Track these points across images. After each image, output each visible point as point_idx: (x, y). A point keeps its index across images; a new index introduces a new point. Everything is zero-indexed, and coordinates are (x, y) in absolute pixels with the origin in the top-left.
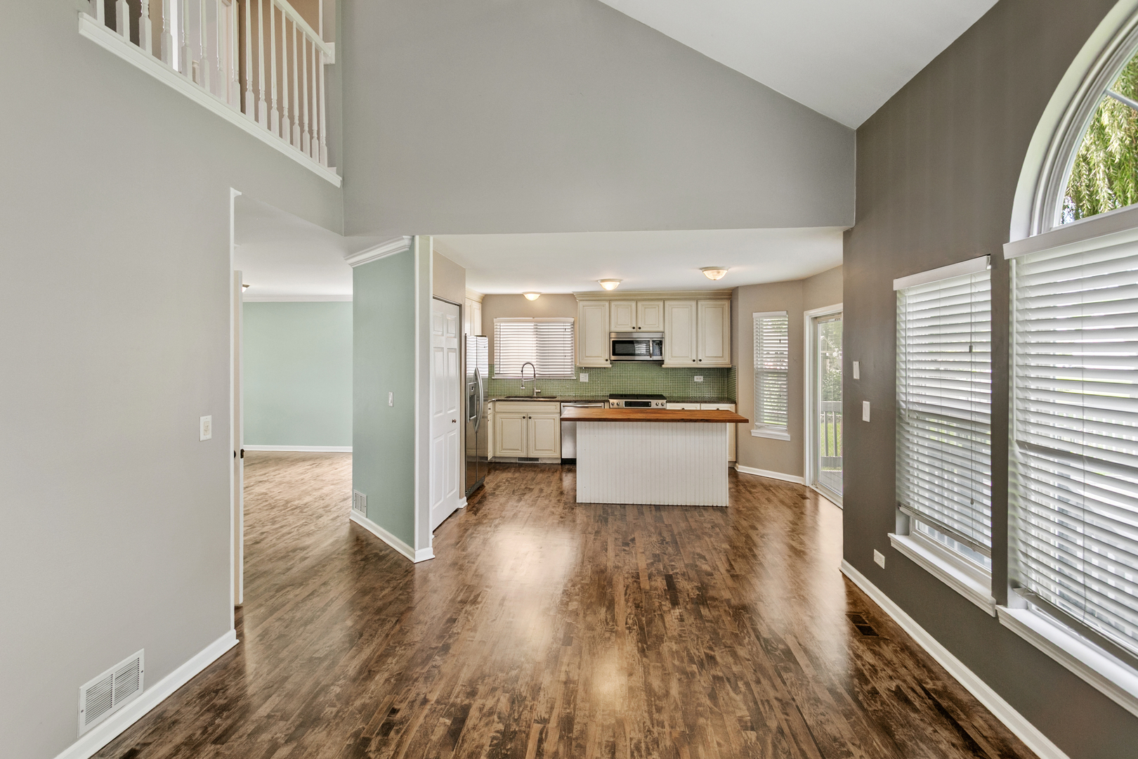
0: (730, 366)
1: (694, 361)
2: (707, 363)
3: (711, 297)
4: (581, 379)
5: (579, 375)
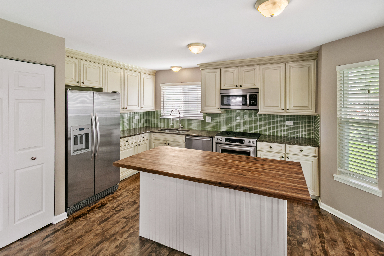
0: (315, 114)
1: (283, 110)
2: (293, 112)
3: (296, 60)
4: (207, 120)
5: (206, 117)
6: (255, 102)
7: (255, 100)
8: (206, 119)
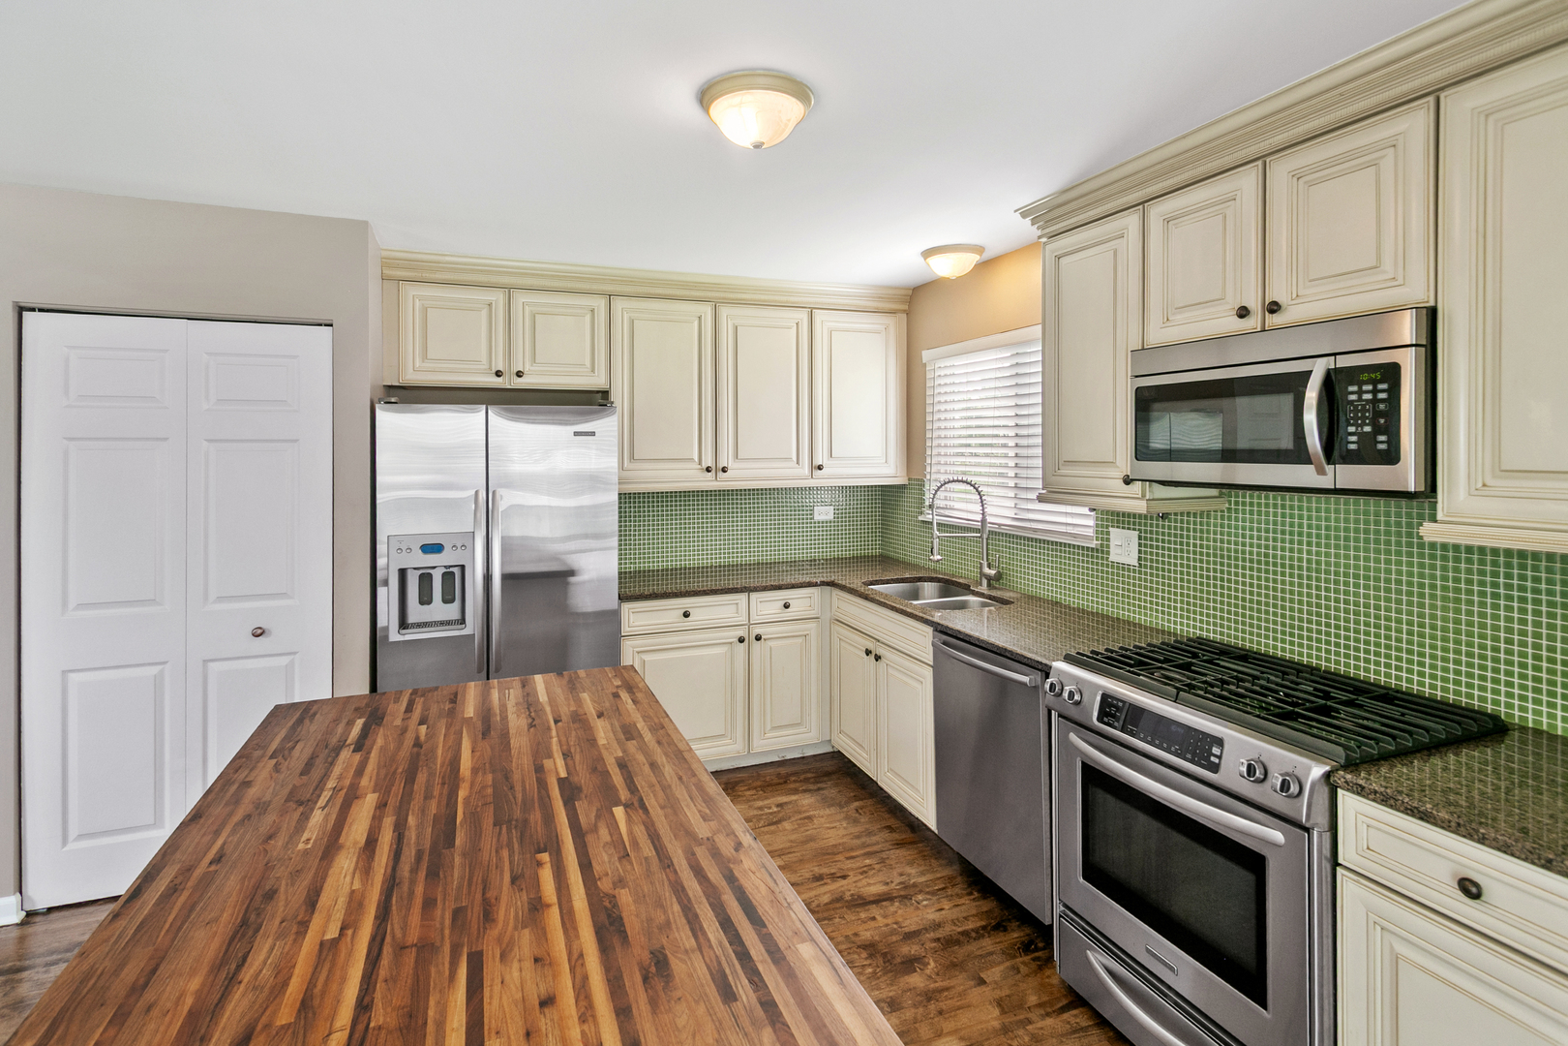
4: (1112, 550)
5: (1108, 533)
6: (1378, 430)
7: (1381, 414)
8: (1108, 546)
